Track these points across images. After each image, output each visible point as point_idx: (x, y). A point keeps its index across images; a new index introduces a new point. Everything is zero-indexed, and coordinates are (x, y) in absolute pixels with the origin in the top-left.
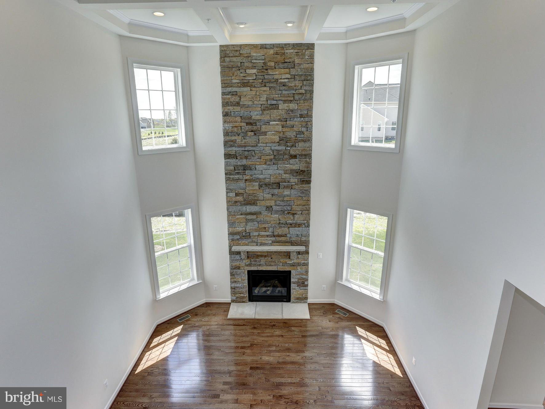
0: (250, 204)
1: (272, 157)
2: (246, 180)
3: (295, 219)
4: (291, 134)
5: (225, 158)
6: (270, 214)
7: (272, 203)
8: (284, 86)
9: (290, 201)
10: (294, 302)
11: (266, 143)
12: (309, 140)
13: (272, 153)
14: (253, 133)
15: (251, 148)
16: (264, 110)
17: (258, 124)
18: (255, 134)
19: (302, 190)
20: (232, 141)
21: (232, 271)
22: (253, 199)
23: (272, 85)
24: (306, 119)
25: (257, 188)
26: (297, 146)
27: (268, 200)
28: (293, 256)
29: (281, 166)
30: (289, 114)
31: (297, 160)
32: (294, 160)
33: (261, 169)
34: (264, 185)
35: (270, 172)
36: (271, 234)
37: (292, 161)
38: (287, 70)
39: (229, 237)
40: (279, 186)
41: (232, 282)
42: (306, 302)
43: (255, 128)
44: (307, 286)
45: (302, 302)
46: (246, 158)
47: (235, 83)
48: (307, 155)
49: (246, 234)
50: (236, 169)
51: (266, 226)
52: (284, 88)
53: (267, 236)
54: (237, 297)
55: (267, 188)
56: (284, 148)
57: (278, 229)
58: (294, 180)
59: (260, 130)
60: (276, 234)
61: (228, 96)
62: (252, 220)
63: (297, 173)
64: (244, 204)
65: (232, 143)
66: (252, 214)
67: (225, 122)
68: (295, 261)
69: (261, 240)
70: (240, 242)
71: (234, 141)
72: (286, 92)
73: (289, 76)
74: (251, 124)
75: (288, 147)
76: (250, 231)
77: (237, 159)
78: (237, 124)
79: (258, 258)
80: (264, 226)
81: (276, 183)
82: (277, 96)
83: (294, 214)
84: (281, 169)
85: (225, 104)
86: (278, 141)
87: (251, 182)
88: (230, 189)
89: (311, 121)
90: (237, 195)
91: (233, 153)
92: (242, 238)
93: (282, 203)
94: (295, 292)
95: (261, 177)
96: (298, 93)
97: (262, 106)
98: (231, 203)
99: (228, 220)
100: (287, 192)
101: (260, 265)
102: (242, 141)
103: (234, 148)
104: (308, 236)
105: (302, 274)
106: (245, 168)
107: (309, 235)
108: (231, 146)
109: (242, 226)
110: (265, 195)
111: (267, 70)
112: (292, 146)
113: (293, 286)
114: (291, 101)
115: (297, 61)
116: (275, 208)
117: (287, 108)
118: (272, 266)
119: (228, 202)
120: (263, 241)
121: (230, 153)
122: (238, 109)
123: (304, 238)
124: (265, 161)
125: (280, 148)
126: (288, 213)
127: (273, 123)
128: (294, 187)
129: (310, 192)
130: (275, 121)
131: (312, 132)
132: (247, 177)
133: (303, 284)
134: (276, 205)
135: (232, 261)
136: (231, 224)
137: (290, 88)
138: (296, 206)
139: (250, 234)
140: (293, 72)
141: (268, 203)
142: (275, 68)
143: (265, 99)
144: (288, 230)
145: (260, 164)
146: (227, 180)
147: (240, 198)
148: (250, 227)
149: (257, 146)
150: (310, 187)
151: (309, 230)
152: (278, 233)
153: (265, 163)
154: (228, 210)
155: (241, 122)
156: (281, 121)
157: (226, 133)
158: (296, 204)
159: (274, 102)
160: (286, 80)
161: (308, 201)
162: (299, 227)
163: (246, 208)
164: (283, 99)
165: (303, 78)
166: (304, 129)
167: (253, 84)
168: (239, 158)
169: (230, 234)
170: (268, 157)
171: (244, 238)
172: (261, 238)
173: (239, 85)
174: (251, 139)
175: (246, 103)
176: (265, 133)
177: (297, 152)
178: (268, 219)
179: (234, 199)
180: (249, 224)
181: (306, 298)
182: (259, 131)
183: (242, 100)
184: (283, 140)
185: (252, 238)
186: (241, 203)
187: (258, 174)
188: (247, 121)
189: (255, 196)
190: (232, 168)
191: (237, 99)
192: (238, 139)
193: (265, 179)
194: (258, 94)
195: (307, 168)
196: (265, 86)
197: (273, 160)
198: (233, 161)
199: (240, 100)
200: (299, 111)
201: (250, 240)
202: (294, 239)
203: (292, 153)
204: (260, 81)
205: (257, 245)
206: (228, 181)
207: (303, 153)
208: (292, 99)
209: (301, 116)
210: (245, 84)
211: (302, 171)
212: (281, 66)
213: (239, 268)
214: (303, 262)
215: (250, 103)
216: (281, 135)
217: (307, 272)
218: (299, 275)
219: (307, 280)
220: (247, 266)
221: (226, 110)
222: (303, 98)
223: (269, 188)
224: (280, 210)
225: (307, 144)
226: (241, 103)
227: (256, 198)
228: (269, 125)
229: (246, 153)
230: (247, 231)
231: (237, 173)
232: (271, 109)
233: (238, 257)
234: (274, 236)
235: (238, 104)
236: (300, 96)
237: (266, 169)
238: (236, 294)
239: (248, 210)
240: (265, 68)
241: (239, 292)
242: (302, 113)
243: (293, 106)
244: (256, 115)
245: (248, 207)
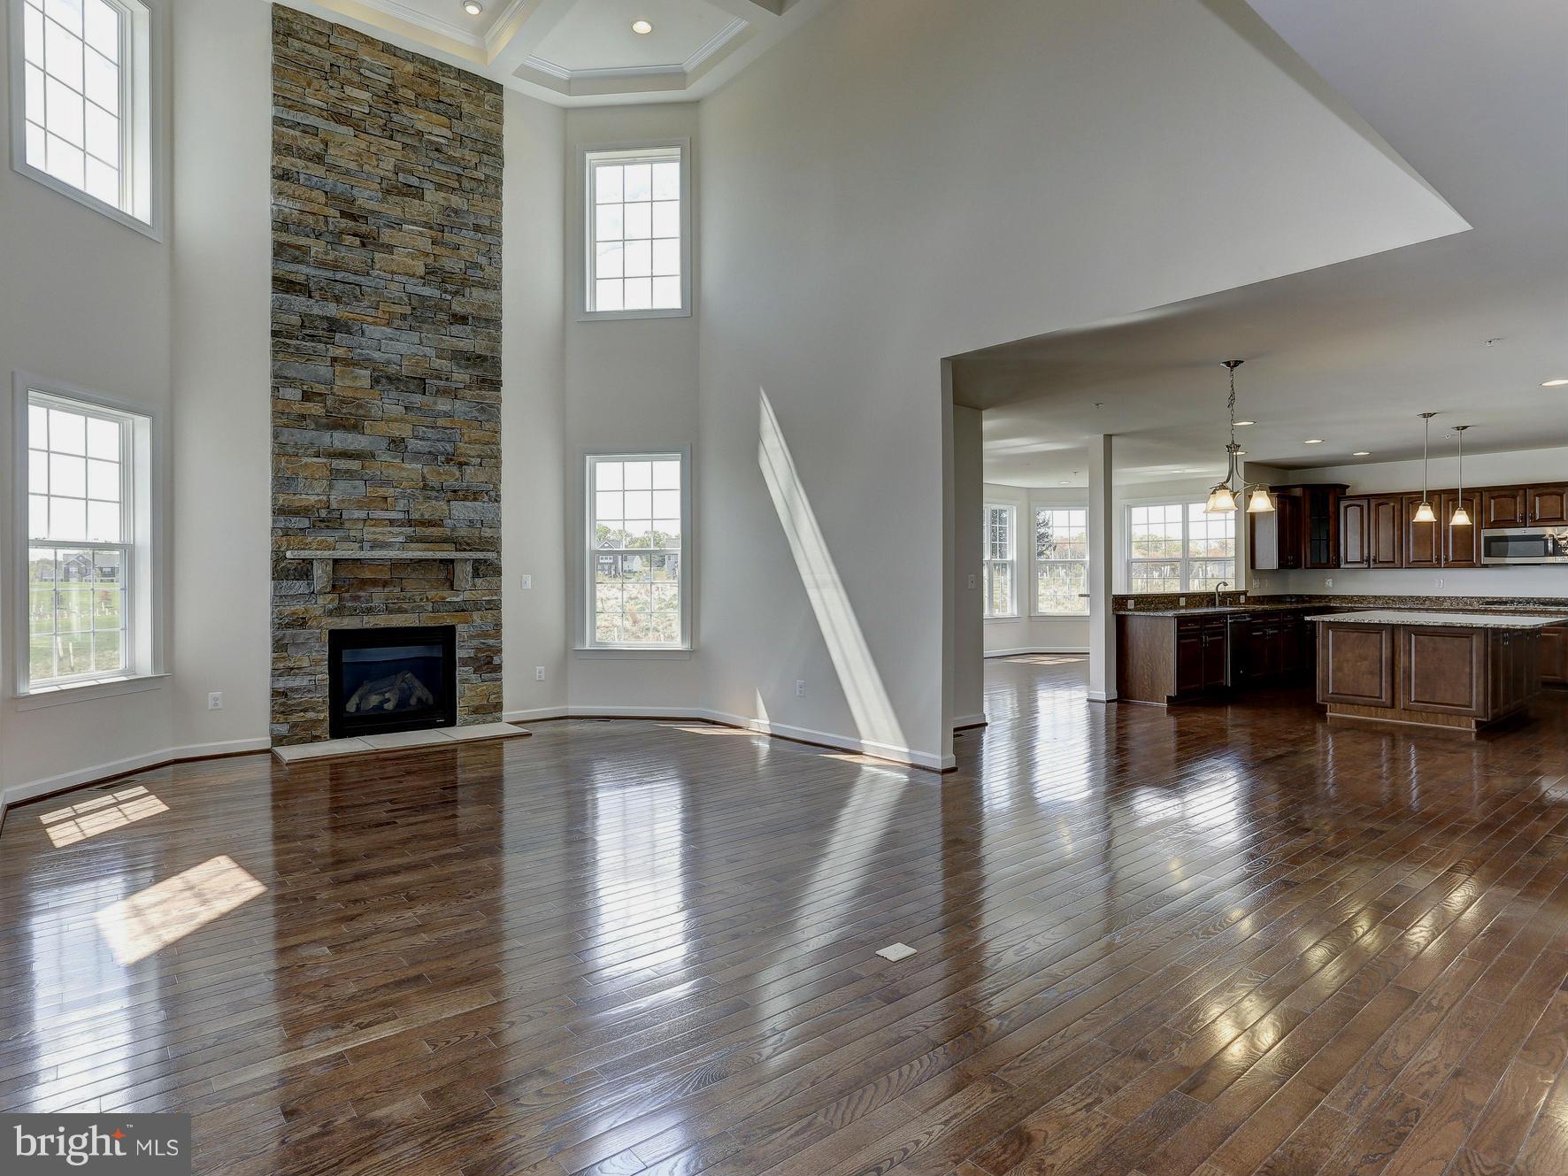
0: (345, 428)
1: (408, 310)
2: (334, 360)
3: (467, 477)
4: (451, 264)
5: (276, 289)
6: (398, 460)
7: (404, 431)
8: (437, 150)
9: (453, 429)
10: (466, 723)
11: (393, 273)
12: (494, 285)
13: (406, 299)
14: (357, 241)
15: (352, 278)
16: (388, 192)
17: (371, 220)
18: (363, 245)
19: (482, 403)
20: (298, 248)
21: (280, 633)
22: (351, 414)
23: (409, 141)
24: (489, 239)
25: (366, 383)
26: (467, 294)
27: (396, 420)
28: (464, 573)
29: (430, 336)
30: (448, 216)
31: (468, 328)
32: (461, 327)
33: (377, 335)
34: (384, 378)
35: (402, 347)
36: (401, 516)
37: (456, 329)
38: (444, 120)
39: (274, 521)
40: (424, 388)
41: (277, 673)
42: (499, 720)
43: (364, 228)
44: (498, 668)
45: (490, 719)
46: (337, 299)
47: (314, 107)
48: (490, 322)
49: (329, 513)
50: (306, 324)
51: (390, 492)
52: (437, 155)
53: (392, 522)
54: (294, 726)
55: (393, 388)
56: (437, 293)
57: (421, 504)
58: (461, 376)
59: (376, 237)
60: (415, 516)
61: (292, 132)
62: (349, 475)
63: (469, 359)
64: (328, 424)
65: (297, 253)
66: (350, 457)
67: (279, 194)
68: (467, 595)
69: (374, 533)
70: (310, 539)
71: (305, 250)
72: (444, 168)
73: (449, 134)
74: (353, 217)
75: (446, 292)
76: (343, 506)
77: (310, 297)
78: (315, 208)
79: (364, 591)
80: (382, 492)
81: (415, 378)
82: (421, 168)
83: (461, 464)
84: (429, 343)
85: (280, 148)
86: (422, 274)
87: (347, 365)
88: (286, 378)
89: (500, 244)
90: (307, 396)
91: (301, 279)
92: (318, 524)
93: (430, 433)
94: (470, 690)
95: (376, 355)
96: (469, 175)
97: (385, 182)
98: (284, 419)
99: (276, 470)
100: (443, 405)
101: (369, 611)
102: (326, 253)
103: (303, 269)
104: (496, 525)
105: (485, 635)
106: (334, 325)
107: (500, 521)
108: (295, 260)
109: (318, 491)
110: (389, 405)
111: (396, 103)
112: (456, 293)
113: (461, 672)
114: (454, 189)
115: (467, 108)
116: (413, 444)
117: (445, 204)
118: (406, 611)
119: (277, 414)
120: (381, 538)
121: (292, 277)
122: (318, 170)
123: (488, 530)
124: (387, 316)
125: (427, 291)
126: (448, 461)
127: (411, 227)
128: (461, 393)
129: (499, 410)
130: (414, 223)
131: (500, 269)
132: (340, 352)
133: (489, 663)
134: (416, 437)
135: (279, 598)
136: (282, 482)
137: (451, 160)
138: (466, 443)
139: (341, 514)
140: (459, 127)
141: (397, 430)
142: (417, 106)
143: (391, 167)
144: (445, 507)
145: (375, 323)
146: (277, 349)
147: (315, 408)
148: (341, 492)
149: (368, 274)
150: (499, 398)
151: (499, 508)
152: (422, 515)
153: (388, 324)
154: (276, 436)
155: (326, 205)
156: (431, 228)
157: (281, 225)
158: (466, 439)
159: (414, 181)
160: (442, 140)
161: (496, 432)
162: (475, 499)
163: (332, 437)
164: (437, 179)
165: (480, 146)
166: (483, 261)
167: (363, 124)
168: (316, 294)
169: (279, 511)
170: (398, 309)
171: (323, 525)
172: (372, 529)
173: (325, 113)
174: (352, 254)
175: (342, 163)
176: (389, 249)
177: (468, 310)
178: (393, 473)
179: (297, 408)
180: (341, 485)
181: (498, 707)
182: (375, 239)
183: (329, 152)
184: (433, 273)
185: (347, 525)
186: (316, 424)
187: (369, 348)
188: (344, 207)
189: (359, 406)
190: (295, 320)
191: (319, 147)
192: (317, 248)
193: (389, 362)
194: (373, 149)
195: (492, 351)
196: (391, 138)
197: (409, 319)
198: (299, 302)
199: (326, 151)
200: (472, 217)
201: (340, 533)
202: (463, 532)
203: (456, 308)
204: (382, 122)
205: (361, 548)
206: (280, 356)
207: (484, 314)
208: (456, 185)
209: (477, 228)
210: (339, 118)
211: (479, 357)
212: (432, 105)
213: (303, 623)
214: (487, 598)
215: (353, 166)
216: (430, 260)
217: (498, 626)
218: (478, 636)
219: (499, 651)
220: (330, 613)
221: (285, 165)
222: (481, 190)
223: (397, 388)
224: (427, 450)
225: (490, 296)
226: (328, 160)
227: (361, 412)
228: (400, 230)
229: (339, 286)
230: (334, 505)
231: (309, 336)
232: (405, 195)
233: (300, 587)
234: (410, 523)
235: (319, 159)
236: (474, 184)
237: (391, 339)
238: (292, 712)
239: (338, 445)
240: (390, 98)
241: (299, 704)
242: (479, 222)
243: (456, 201)
244: (366, 198)
245: (338, 435)
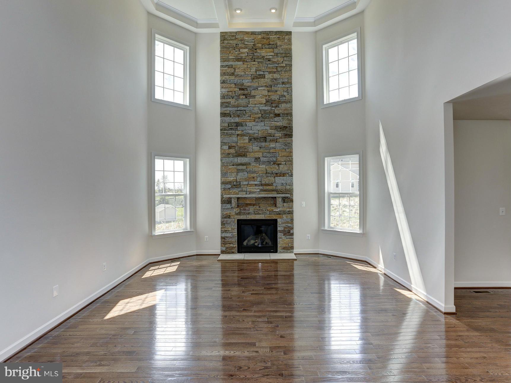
0: (241, 156)
1: (260, 115)
2: (238, 135)
3: (280, 169)
4: (275, 97)
5: (221, 117)
6: (258, 165)
7: (260, 155)
8: (269, 61)
9: (276, 153)
10: (281, 252)
11: (255, 104)
12: (290, 101)
13: (260, 112)
14: (244, 97)
15: (242, 108)
16: (254, 79)
17: (248, 89)
18: (246, 97)
19: (285, 143)
20: (227, 103)
21: (223, 220)
22: (243, 151)
23: (260, 60)
24: (287, 86)
25: (247, 141)
26: (280, 106)
27: (257, 152)
28: (279, 201)
29: (267, 123)
30: (273, 81)
31: (280, 118)
32: (278, 118)
33: (251, 125)
34: (253, 139)
35: (258, 128)
36: (259, 183)
37: (277, 119)
38: (272, 50)
39: (221, 186)
40: (266, 140)
41: (222, 232)
42: (292, 252)
43: (246, 92)
44: (292, 234)
45: (289, 252)
46: (238, 116)
47: (231, 59)
48: (289, 114)
49: (236, 183)
50: (230, 125)
51: (255, 175)
52: (269, 62)
53: (256, 185)
54: (227, 248)
55: (256, 141)
56: (269, 108)
57: (265, 179)
58: (278, 134)
59: (250, 94)
60: (263, 182)
61: (225, 68)
62: (243, 170)
63: (281, 128)
64: (236, 155)
65: (227, 104)
66: (243, 165)
67: (222, 88)
68: (281, 209)
69: (250, 189)
70: (231, 191)
71: (229, 103)
72: (271, 66)
73: (273, 54)
74: (243, 89)
75: (272, 107)
76: (240, 181)
77: (231, 117)
78: (232, 89)
79: (247, 207)
80: (252, 175)
81: (263, 137)
82: (264, 68)
83: (278, 164)
84: (267, 125)
85: (223, 74)
86: (265, 103)
87: (242, 136)
88: (224, 143)
89: (291, 87)
90: (230, 148)
91: (228, 112)
92: (233, 186)
93: (268, 155)
94: (282, 241)
95: (250, 132)
96: (280, 66)
97: (252, 76)
98: (224, 155)
99: (221, 171)
100: (272, 145)
101: (249, 214)
102: (235, 102)
103: (229, 109)
104: (291, 184)
105: (288, 223)
106: (238, 124)
107: (293, 183)
108: (227, 107)
109: (233, 176)
110: (254, 147)
111: (256, 49)
112: (276, 107)
113: (279, 235)
114: (275, 72)
115: (279, 43)
116: (262, 159)
117: (272, 78)
118: (260, 214)
119: (222, 154)
120: (252, 190)
121: (226, 112)
122: (232, 78)
123: (288, 186)
124: (254, 119)
125: (266, 108)
126: (274, 164)
127: (261, 88)
128: (278, 140)
129: (292, 145)
130: (262, 87)
131: (292, 95)
132: (239, 132)
133: (289, 232)
134: (263, 157)
135: (223, 209)
136: (224, 174)
137: (274, 62)
138: (280, 157)
139: (240, 183)
140: (276, 51)
141: (257, 155)
142: (262, 48)
143: (254, 71)
144: (273, 179)
145: (250, 122)
146: (222, 134)
147: (232, 151)
148: (241, 176)
149: (247, 106)
150: (292, 140)
151: (292, 179)
152: (266, 182)
153: (254, 121)
154: (221, 160)
155: (235, 88)
156: (267, 87)
157: (223, 97)
158: (280, 156)
159: (261, 73)
160: (271, 57)
161: (291, 152)
162: (284, 176)
163: (237, 159)
164: (269, 70)
165: (283, 55)
166: (285, 94)
167: (245, 60)
168: (232, 116)
169: (223, 183)
170: (257, 116)
171: (235, 187)
172: (250, 187)
173: (234, 60)
174: (243, 101)
175: (239, 73)
176: (254, 97)
177: (280, 111)
178: (256, 169)
179: (227, 151)
180: (240, 174)
181: (292, 248)
182: (249, 95)
183: (236, 71)
184: (269, 102)
185: (242, 187)
186: (233, 156)
187: (248, 130)
188: (240, 87)
189: (245, 149)
190: (226, 125)
191: (232, 70)
192: (232, 101)
193: (254, 133)
194: (249, 66)
195: (289, 125)
196: (254, 61)
197: (261, 118)
198: (228, 119)
199: (235, 71)
200: (281, 80)
201: (240, 189)
202: (279, 187)
203: (277, 112)
204: (251, 57)
205: (246, 194)
206: (223, 136)
207: (286, 112)
208: (276, 70)
209: (283, 83)
210: (238, 60)
211: (285, 127)
212: (267, 46)
213: (229, 217)
214: (288, 210)
215: (243, 73)
216: (267, 98)
217: (292, 220)
218: (285, 223)
219: (293, 228)
220: (237, 214)
221: (223, 79)
222: (284, 70)
223: (257, 141)
224: (267, 160)
225: (288, 105)
226: (236, 74)
227: (246, 150)
228: (258, 90)
229: (239, 112)
230: (238, 181)
231: (230, 129)
232: (259, 78)
233: (229, 206)
234: (262, 185)
235: (233, 74)
236: (282, 68)
237: (255, 126)
238: (226, 244)
239: (239, 162)
240: (254, 49)
241: (228, 242)
242: (284, 81)
243: (276, 76)
244: (247, 82)
245: (239, 158)
